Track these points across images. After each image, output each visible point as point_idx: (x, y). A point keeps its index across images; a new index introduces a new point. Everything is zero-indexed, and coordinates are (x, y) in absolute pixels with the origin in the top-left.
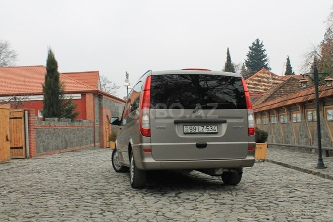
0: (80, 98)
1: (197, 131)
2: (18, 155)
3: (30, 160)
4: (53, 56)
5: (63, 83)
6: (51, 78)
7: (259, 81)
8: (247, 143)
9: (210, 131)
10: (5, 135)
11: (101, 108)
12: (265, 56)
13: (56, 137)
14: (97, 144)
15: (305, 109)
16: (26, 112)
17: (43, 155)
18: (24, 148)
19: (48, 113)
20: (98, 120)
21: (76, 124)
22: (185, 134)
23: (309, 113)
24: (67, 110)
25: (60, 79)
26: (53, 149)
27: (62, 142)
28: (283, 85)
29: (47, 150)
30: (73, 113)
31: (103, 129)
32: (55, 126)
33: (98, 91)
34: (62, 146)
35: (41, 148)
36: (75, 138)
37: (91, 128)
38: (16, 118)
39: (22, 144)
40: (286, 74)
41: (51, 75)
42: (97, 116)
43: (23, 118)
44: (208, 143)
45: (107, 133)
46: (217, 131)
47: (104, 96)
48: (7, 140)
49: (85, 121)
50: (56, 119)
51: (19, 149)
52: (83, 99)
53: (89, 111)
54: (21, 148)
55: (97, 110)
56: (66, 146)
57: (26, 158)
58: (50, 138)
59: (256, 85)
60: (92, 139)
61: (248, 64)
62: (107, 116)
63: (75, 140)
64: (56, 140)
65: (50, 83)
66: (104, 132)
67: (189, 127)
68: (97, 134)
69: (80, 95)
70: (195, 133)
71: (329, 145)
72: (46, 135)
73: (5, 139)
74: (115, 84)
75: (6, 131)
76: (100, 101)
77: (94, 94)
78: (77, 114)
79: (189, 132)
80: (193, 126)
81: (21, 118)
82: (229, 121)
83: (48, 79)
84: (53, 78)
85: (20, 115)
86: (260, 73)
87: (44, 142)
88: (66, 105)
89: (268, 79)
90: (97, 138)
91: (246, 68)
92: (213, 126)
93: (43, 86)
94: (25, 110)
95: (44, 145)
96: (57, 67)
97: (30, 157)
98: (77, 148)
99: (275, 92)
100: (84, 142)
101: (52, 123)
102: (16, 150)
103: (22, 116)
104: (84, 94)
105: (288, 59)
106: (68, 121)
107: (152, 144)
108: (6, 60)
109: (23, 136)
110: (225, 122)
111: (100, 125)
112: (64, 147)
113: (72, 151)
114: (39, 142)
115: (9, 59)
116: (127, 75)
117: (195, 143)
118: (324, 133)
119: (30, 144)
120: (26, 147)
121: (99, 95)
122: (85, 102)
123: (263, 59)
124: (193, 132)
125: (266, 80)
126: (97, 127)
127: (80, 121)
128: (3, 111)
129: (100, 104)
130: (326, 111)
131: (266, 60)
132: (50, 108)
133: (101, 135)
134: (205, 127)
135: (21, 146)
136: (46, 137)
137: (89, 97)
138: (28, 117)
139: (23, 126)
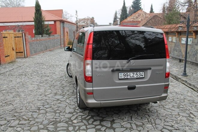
0: (54, 23)
1: (129, 77)
2: (21, 56)
3: (27, 58)
4: (38, 2)
5: (44, 17)
6: (38, 14)
7: (139, 16)
8: (164, 84)
9: (138, 77)
10: (12, 48)
11: (64, 28)
12: (140, 3)
13: (41, 45)
14: (62, 46)
15: (168, 35)
16: (24, 34)
17: (34, 55)
18: (23, 52)
19: (37, 32)
20: (63, 34)
21: (51, 37)
22: (119, 79)
23: (170, 37)
24: (47, 31)
25: (42, 14)
26: (39, 51)
27: (44, 47)
28: (151, 19)
29: (36, 53)
30: (49, 32)
31: (65, 38)
32: (40, 40)
33: (62, 20)
34: (44, 49)
35: (33, 52)
36: (51, 44)
37: (59, 38)
38: (18, 37)
39: (22, 50)
40: (150, 12)
41: (37, 12)
42: (62, 32)
43: (22, 37)
44: (136, 86)
45: (67, 40)
46: (143, 77)
47: (65, 22)
48: (13, 50)
49: (56, 35)
50: (40, 36)
51: (21, 53)
52: (55, 25)
53: (58, 30)
54: (22, 52)
55: (62, 29)
56: (47, 49)
57: (25, 57)
58: (38, 46)
59: (137, 17)
60: (60, 44)
61: (132, 6)
62: (67, 32)
63: (51, 45)
64: (41, 47)
65: (37, 17)
66: (66, 40)
67: (123, 73)
68: (62, 41)
69: (53, 22)
70: (128, 79)
71: (181, 57)
72: (35, 44)
73: (12, 49)
74: (71, 15)
75: (12, 45)
76: (63, 25)
77: (60, 22)
78: (52, 32)
79: (123, 78)
80: (126, 73)
81: (21, 37)
82: (153, 68)
83: (36, 14)
84: (39, 14)
85: (20, 35)
86: (139, 12)
87: (34, 48)
88: (46, 28)
89: (143, 15)
90: (62, 43)
91: (131, 8)
92: (141, 73)
93: (34, 18)
94: (23, 33)
95: (34, 50)
96: (40, 8)
97: (27, 57)
98: (52, 49)
99: (147, 22)
100: (56, 45)
101: (38, 39)
102: (20, 53)
103: (21, 36)
104: (55, 21)
105: (152, 5)
106: (47, 36)
107: (94, 88)
108: (20, 3)
109: (23, 46)
110: (150, 69)
111: (63, 37)
112: (45, 49)
113: (49, 51)
114: (31, 49)
115: (21, 2)
116: (76, 12)
117: (127, 87)
118: (179, 49)
119: (26, 50)
120: (24, 52)
121: (62, 22)
122: (56, 25)
123: (140, 5)
124: (126, 78)
125: (142, 15)
126: (62, 37)
127: (53, 36)
128: (9, 35)
129: (63, 26)
130: (181, 38)
131: (141, 5)
132: (38, 30)
133: (64, 41)
134: (135, 73)
135: (22, 51)
136: (35, 46)
137: (58, 23)
138: (25, 36)
139: (22, 41)
